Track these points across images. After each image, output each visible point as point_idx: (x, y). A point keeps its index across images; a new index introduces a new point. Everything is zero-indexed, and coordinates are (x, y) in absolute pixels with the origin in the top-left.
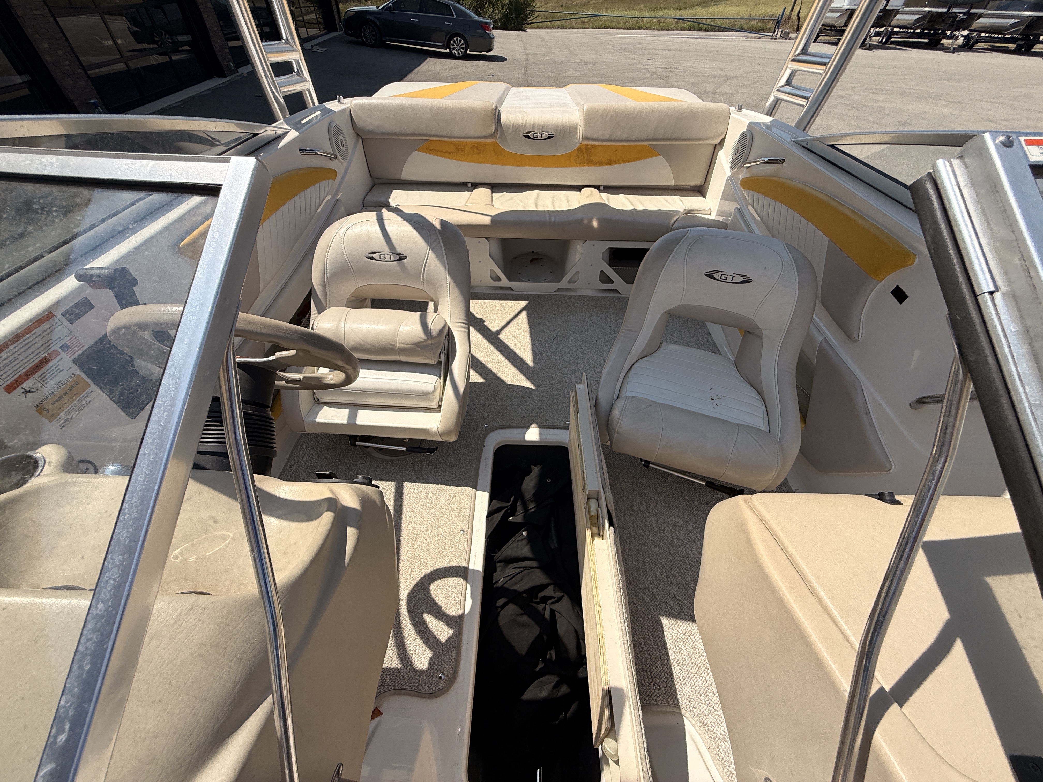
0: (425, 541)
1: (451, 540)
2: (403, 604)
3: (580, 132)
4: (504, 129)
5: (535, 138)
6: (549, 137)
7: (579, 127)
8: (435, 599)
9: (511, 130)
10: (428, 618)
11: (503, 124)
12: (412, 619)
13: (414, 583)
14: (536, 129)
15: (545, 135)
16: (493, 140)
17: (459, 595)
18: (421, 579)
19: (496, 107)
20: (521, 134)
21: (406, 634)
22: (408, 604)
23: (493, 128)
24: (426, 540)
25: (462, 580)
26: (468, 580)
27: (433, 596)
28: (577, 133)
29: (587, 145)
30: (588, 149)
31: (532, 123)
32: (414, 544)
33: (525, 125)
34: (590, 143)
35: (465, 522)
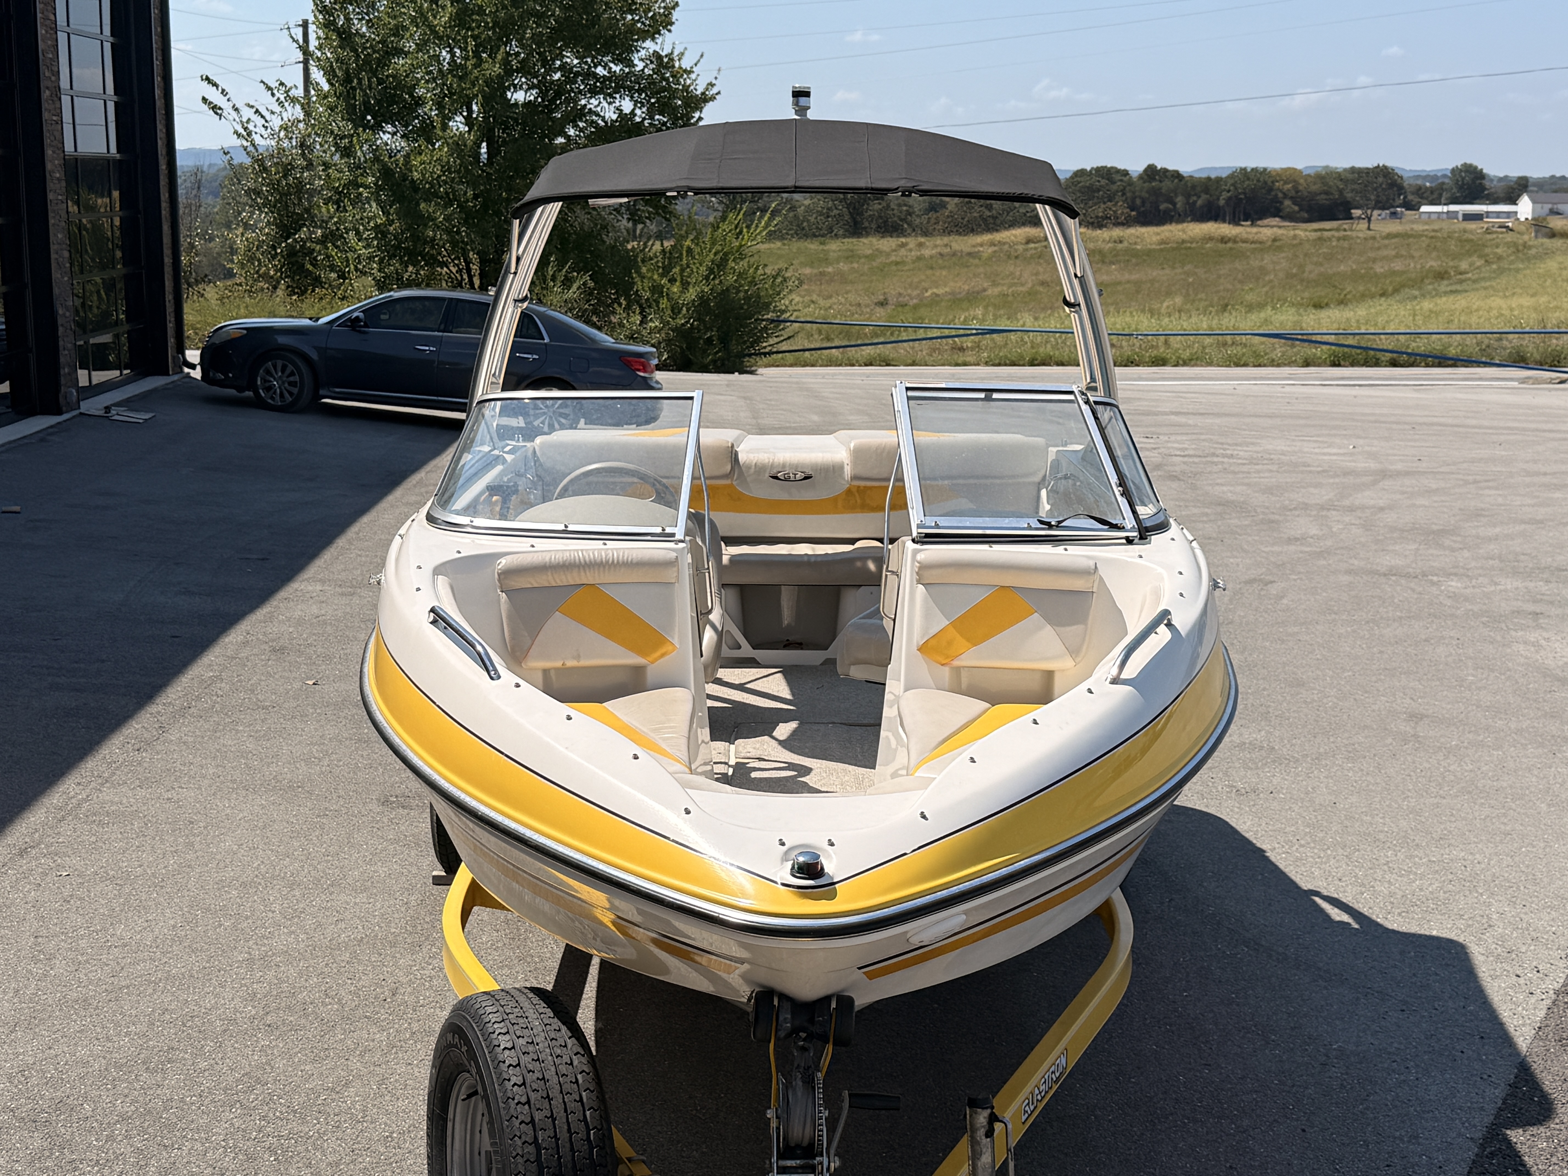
3: (848, 471)
4: (744, 469)
5: (786, 480)
6: (806, 478)
7: (846, 466)
9: (752, 470)
11: (741, 463)
14: (787, 469)
15: (799, 476)
16: (728, 482)
19: (733, 446)
20: (767, 475)
23: (729, 467)
28: (843, 472)
29: (859, 487)
30: (862, 491)
31: (781, 462)
33: (772, 465)
34: (862, 484)
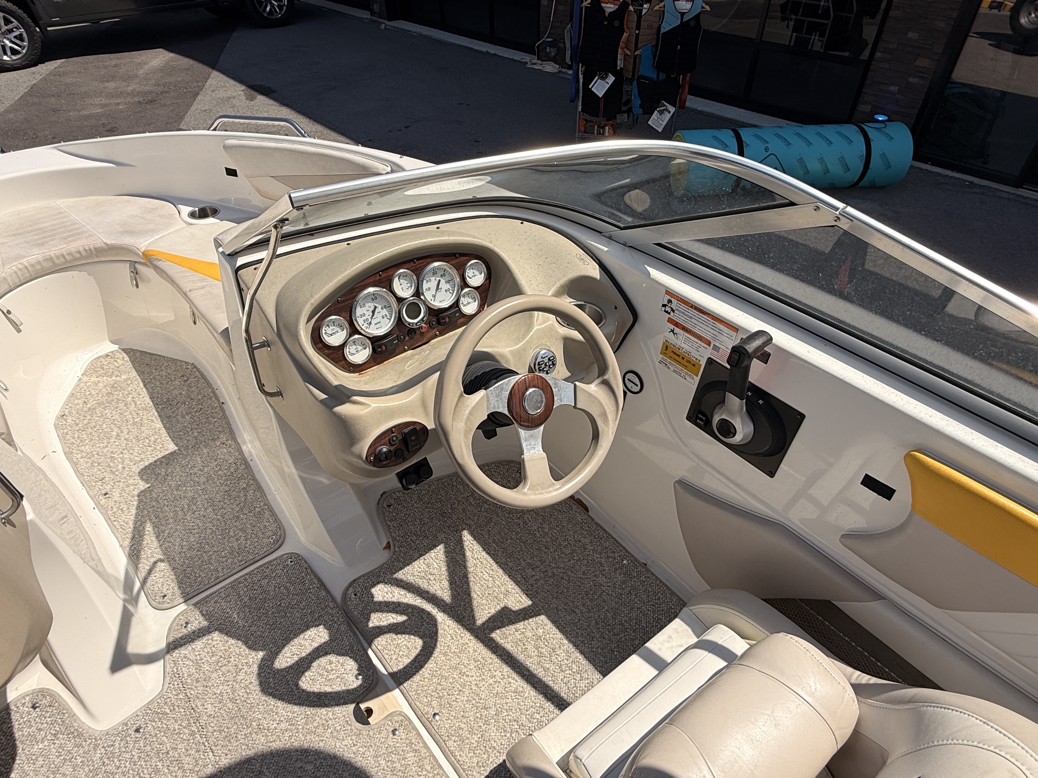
0: (467, 673)
1: (440, 697)
2: (433, 611)
8: (407, 636)
10: (401, 618)
12: (414, 608)
13: (440, 632)
17: (386, 657)
18: (436, 640)
21: (409, 595)
22: (429, 614)
24: (467, 676)
25: (395, 670)
26: (389, 677)
27: (412, 637)
32: (476, 662)
35: (443, 731)
